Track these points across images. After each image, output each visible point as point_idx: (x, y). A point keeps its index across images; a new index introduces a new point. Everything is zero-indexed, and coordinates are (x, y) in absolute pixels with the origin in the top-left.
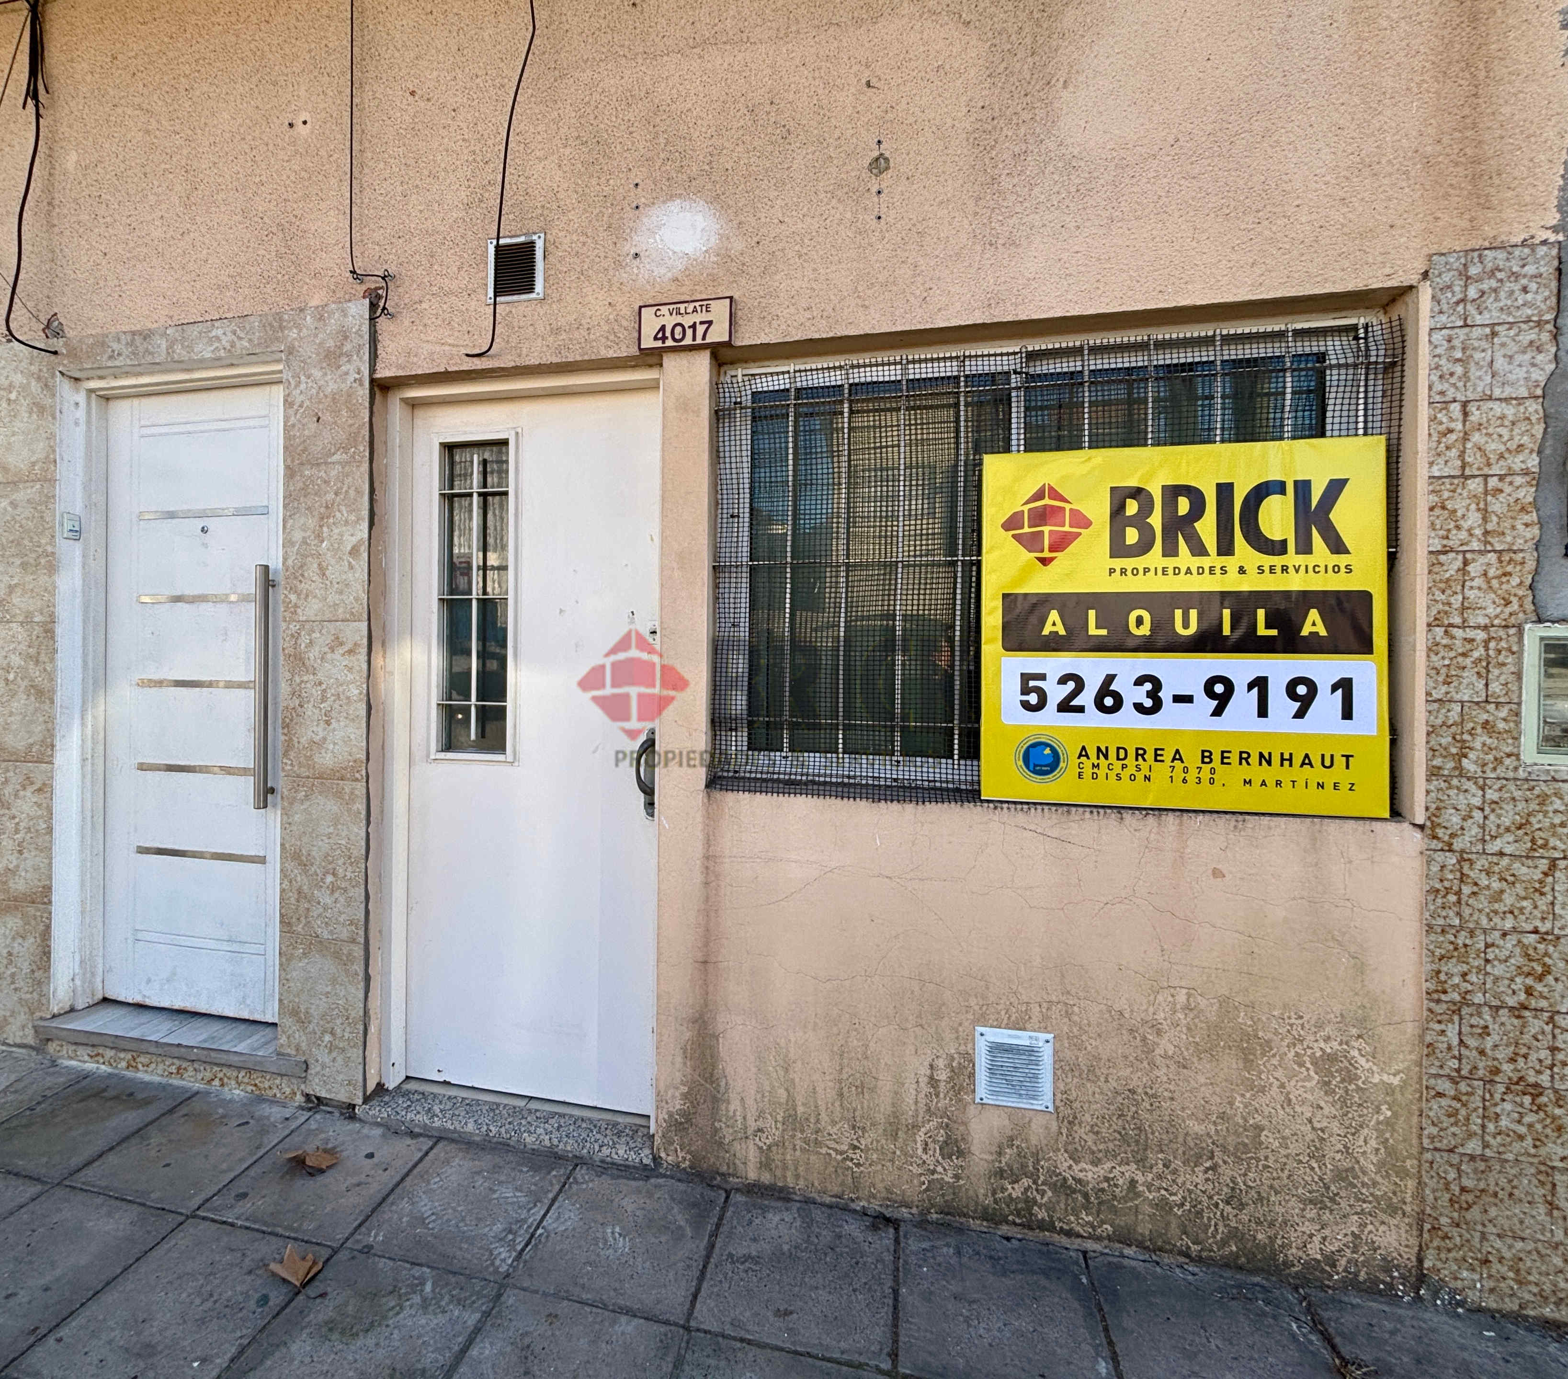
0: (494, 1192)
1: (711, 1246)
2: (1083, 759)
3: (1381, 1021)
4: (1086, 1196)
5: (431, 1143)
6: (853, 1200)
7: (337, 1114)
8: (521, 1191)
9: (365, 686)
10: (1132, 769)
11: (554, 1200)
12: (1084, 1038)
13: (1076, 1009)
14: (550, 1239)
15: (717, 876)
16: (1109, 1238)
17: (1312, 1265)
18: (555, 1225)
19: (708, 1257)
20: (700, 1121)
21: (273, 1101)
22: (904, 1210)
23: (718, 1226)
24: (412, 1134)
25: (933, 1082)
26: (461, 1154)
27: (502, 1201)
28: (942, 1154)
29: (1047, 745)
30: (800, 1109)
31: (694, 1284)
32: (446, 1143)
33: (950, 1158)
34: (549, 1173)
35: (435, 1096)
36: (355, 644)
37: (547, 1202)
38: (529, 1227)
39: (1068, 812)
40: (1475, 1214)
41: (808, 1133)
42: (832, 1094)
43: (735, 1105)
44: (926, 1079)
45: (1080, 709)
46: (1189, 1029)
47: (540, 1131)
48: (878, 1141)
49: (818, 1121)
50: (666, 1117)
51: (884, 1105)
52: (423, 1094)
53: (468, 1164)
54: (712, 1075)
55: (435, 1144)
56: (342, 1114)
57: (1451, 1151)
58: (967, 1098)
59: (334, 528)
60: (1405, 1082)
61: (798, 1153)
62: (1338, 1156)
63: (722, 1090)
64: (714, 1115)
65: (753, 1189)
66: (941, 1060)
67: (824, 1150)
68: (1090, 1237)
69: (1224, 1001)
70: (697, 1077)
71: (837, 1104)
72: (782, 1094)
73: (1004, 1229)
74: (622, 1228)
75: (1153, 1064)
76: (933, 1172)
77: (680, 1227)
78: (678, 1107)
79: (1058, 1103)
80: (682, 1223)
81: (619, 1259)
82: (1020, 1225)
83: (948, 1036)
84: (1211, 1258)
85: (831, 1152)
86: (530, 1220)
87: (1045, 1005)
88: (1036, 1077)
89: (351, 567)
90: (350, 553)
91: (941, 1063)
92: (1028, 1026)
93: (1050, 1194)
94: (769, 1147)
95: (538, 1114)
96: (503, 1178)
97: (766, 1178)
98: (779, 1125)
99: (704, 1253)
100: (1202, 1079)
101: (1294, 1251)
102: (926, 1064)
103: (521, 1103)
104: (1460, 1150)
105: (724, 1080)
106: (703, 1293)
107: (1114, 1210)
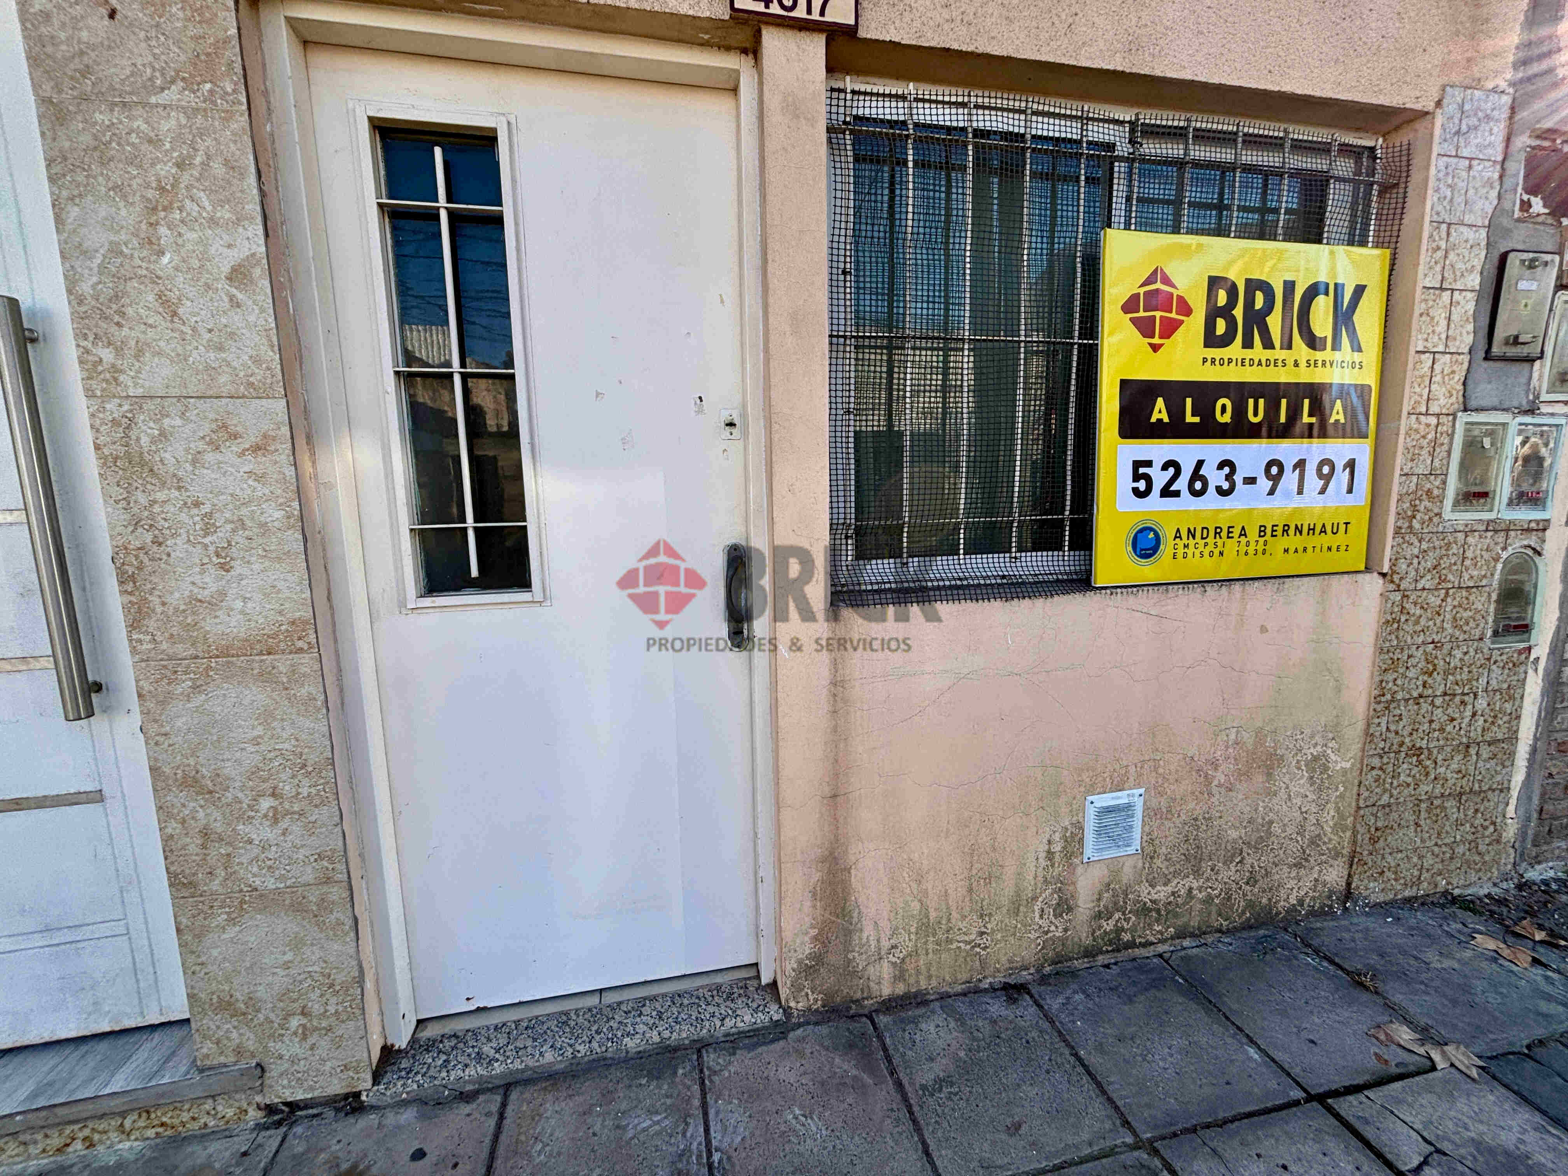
0: (624, 1128)
1: (899, 1085)
2: (1178, 540)
3: (1346, 723)
4: (1158, 911)
5: (498, 1098)
6: (980, 981)
7: (330, 1113)
8: (657, 1113)
9: (296, 504)
10: (1210, 547)
11: (704, 1106)
12: (1166, 785)
13: (1161, 763)
14: (735, 1160)
15: (845, 701)
16: (1172, 938)
17: (1292, 910)
18: (727, 1139)
19: (905, 1099)
20: (832, 959)
21: (205, 1136)
22: (1025, 973)
23: (888, 1058)
24: (465, 1097)
25: (1050, 855)
26: (549, 1097)
27: (642, 1137)
28: (1055, 916)
29: (1151, 529)
30: (933, 915)
31: (916, 1139)
32: (519, 1089)
33: (1061, 915)
34: (675, 1073)
35: (475, 1033)
36: (265, 436)
37: (698, 1112)
38: (699, 1156)
39: (1167, 590)
40: (1381, 844)
41: (941, 936)
42: (963, 891)
43: (868, 931)
44: (1044, 855)
45: (1177, 494)
46: (1236, 759)
47: (641, 1028)
48: (1002, 922)
49: (949, 920)
50: (795, 966)
51: (1007, 888)
52: (455, 1036)
53: (567, 1107)
54: (843, 909)
55: (506, 1096)
56: (338, 1110)
57: (1374, 805)
58: (1076, 861)
59: (183, 229)
60: (1353, 765)
61: (931, 956)
62: (1313, 828)
63: (855, 920)
64: (847, 947)
65: (892, 1005)
66: (1057, 834)
67: (954, 946)
68: (1161, 941)
69: (1259, 732)
70: (827, 915)
71: (967, 899)
72: (916, 906)
73: (1101, 959)
74: (801, 1107)
75: (1210, 794)
76: (1047, 933)
77: (855, 1077)
78: (807, 952)
79: (1144, 844)
80: (854, 1072)
81: (825, 1148)
82: (1113, 951)
83: (1064, 810)
84: (1235, 927)
85: (961, 944)
86: (695, 1145)
87: (1139, 765)
88: (1131, 827)
89: (235, 304)
90: (229, 279)
91: (1057, 837)
92: (1126, 785)
93: (1134, 918)
94: (903, 959)
95: (624, 1007)
96: (624, 1106)
97: (900, 989)
98: (913, 937)
99: (899, 1096)
100: (1240, 796)
101: (1282, 903)
102: (1045, 841)
103: (594, 1001)
104: (1379, 803)
105: (857, 911)
106: (932, 1147)
107: (1176, 915)
